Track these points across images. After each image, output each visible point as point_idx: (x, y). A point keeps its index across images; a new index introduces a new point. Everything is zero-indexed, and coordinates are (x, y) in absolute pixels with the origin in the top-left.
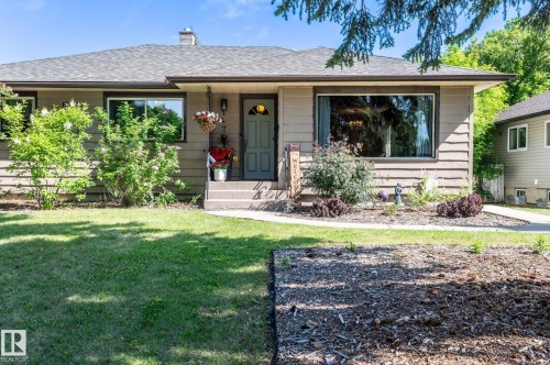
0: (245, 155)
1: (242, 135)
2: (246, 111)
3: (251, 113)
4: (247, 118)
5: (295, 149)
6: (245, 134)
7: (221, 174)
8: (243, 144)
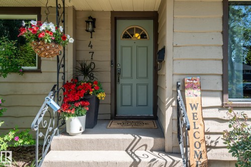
0: (119, 86)
1: (114, 62)
2: (120, 34)
3: (126, 36)
4: (121, 42)
5: (193, 87)
6: (119, 61)
7: (76, 124)
8: (116, 74)
